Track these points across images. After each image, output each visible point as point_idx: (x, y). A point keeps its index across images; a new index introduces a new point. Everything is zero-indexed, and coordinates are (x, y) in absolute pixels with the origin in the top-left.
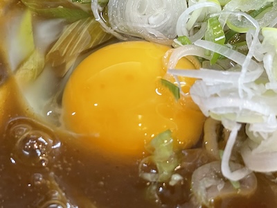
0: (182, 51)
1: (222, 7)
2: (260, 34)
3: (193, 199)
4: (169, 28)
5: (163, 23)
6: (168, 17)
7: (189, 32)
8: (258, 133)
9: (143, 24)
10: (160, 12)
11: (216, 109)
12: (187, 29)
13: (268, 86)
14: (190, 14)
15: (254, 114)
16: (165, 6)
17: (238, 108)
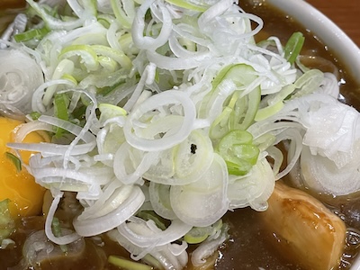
0: (32, 127)
1: (78, 82)
2: (97, 110)
3: (22, 261)
4: (26, 104)
5: (19, 99)
6: (25, 93)
7: (46, 107)
8: (83, 200)
9: (3, 100)
10: (19, 88)
11: (44, 179)
12: (43, 105)
13: (96, 158)
14: (45, 90)
15: (80, 183)
16: (23, 83)
17: (61, 178)
